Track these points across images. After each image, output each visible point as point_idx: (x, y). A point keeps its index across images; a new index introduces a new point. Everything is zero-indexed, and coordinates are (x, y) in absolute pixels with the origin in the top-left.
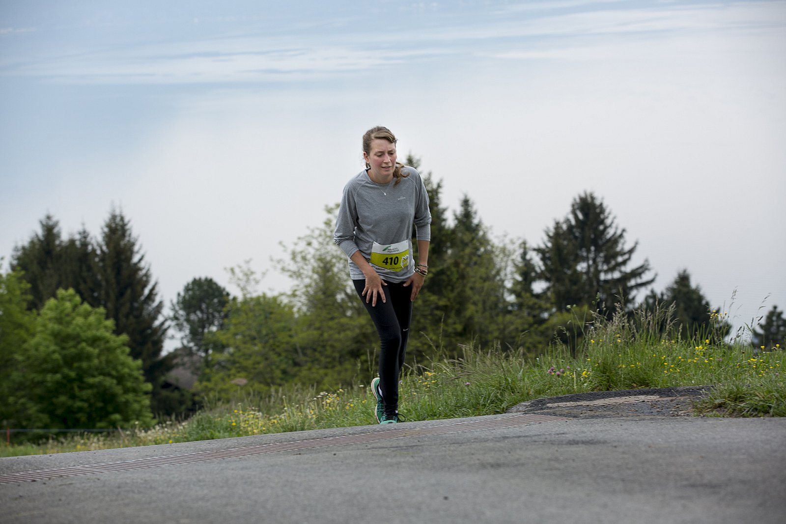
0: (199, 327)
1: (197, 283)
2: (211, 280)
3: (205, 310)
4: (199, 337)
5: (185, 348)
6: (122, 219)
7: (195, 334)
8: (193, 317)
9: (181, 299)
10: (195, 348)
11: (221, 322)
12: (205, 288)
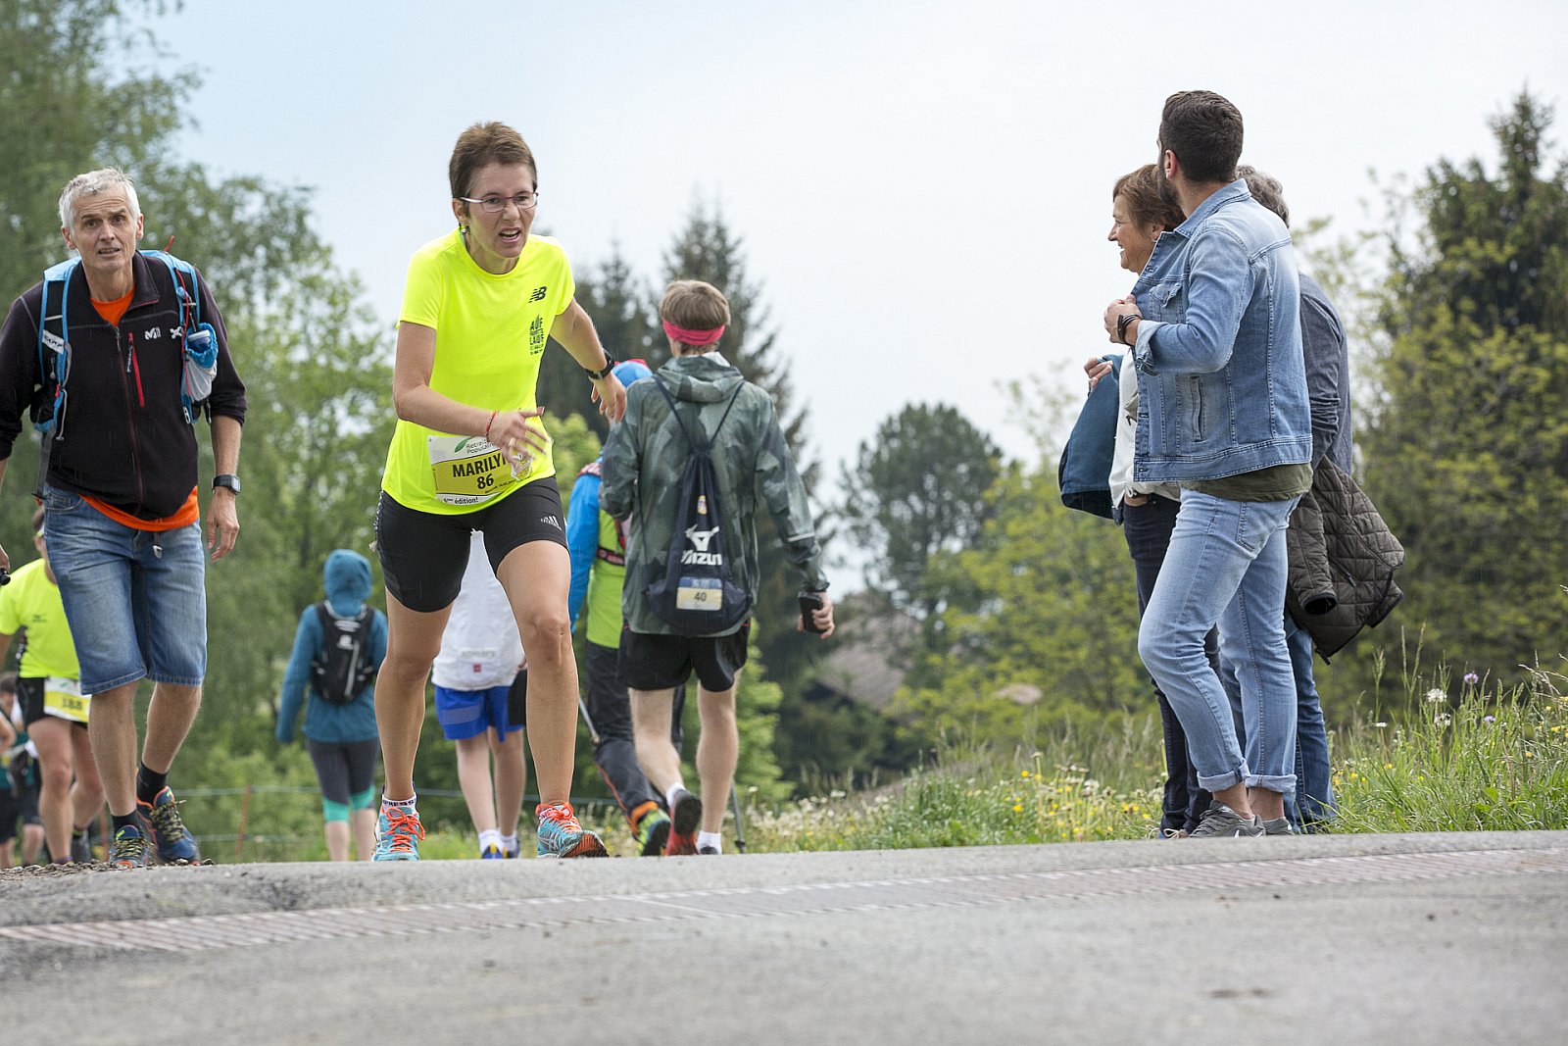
0: (914, 538)
1: (914, 417)
2: (953, 412)
3: (933, 495)
4: (910, 566)
5: (873, 592)
6: (721, 233)
7: (903, 557)
8: (898, 510)
9: (868, 459)
10: (899, 596)
11: (975, 527)
12: (937, 432)
